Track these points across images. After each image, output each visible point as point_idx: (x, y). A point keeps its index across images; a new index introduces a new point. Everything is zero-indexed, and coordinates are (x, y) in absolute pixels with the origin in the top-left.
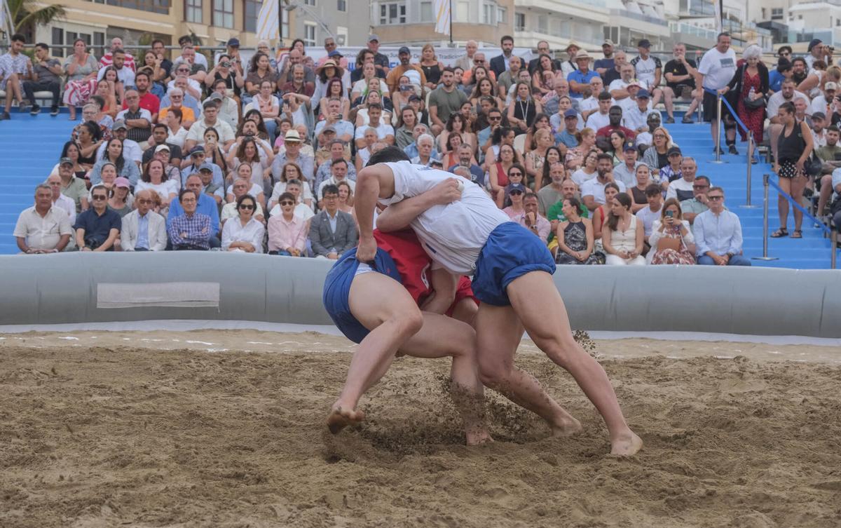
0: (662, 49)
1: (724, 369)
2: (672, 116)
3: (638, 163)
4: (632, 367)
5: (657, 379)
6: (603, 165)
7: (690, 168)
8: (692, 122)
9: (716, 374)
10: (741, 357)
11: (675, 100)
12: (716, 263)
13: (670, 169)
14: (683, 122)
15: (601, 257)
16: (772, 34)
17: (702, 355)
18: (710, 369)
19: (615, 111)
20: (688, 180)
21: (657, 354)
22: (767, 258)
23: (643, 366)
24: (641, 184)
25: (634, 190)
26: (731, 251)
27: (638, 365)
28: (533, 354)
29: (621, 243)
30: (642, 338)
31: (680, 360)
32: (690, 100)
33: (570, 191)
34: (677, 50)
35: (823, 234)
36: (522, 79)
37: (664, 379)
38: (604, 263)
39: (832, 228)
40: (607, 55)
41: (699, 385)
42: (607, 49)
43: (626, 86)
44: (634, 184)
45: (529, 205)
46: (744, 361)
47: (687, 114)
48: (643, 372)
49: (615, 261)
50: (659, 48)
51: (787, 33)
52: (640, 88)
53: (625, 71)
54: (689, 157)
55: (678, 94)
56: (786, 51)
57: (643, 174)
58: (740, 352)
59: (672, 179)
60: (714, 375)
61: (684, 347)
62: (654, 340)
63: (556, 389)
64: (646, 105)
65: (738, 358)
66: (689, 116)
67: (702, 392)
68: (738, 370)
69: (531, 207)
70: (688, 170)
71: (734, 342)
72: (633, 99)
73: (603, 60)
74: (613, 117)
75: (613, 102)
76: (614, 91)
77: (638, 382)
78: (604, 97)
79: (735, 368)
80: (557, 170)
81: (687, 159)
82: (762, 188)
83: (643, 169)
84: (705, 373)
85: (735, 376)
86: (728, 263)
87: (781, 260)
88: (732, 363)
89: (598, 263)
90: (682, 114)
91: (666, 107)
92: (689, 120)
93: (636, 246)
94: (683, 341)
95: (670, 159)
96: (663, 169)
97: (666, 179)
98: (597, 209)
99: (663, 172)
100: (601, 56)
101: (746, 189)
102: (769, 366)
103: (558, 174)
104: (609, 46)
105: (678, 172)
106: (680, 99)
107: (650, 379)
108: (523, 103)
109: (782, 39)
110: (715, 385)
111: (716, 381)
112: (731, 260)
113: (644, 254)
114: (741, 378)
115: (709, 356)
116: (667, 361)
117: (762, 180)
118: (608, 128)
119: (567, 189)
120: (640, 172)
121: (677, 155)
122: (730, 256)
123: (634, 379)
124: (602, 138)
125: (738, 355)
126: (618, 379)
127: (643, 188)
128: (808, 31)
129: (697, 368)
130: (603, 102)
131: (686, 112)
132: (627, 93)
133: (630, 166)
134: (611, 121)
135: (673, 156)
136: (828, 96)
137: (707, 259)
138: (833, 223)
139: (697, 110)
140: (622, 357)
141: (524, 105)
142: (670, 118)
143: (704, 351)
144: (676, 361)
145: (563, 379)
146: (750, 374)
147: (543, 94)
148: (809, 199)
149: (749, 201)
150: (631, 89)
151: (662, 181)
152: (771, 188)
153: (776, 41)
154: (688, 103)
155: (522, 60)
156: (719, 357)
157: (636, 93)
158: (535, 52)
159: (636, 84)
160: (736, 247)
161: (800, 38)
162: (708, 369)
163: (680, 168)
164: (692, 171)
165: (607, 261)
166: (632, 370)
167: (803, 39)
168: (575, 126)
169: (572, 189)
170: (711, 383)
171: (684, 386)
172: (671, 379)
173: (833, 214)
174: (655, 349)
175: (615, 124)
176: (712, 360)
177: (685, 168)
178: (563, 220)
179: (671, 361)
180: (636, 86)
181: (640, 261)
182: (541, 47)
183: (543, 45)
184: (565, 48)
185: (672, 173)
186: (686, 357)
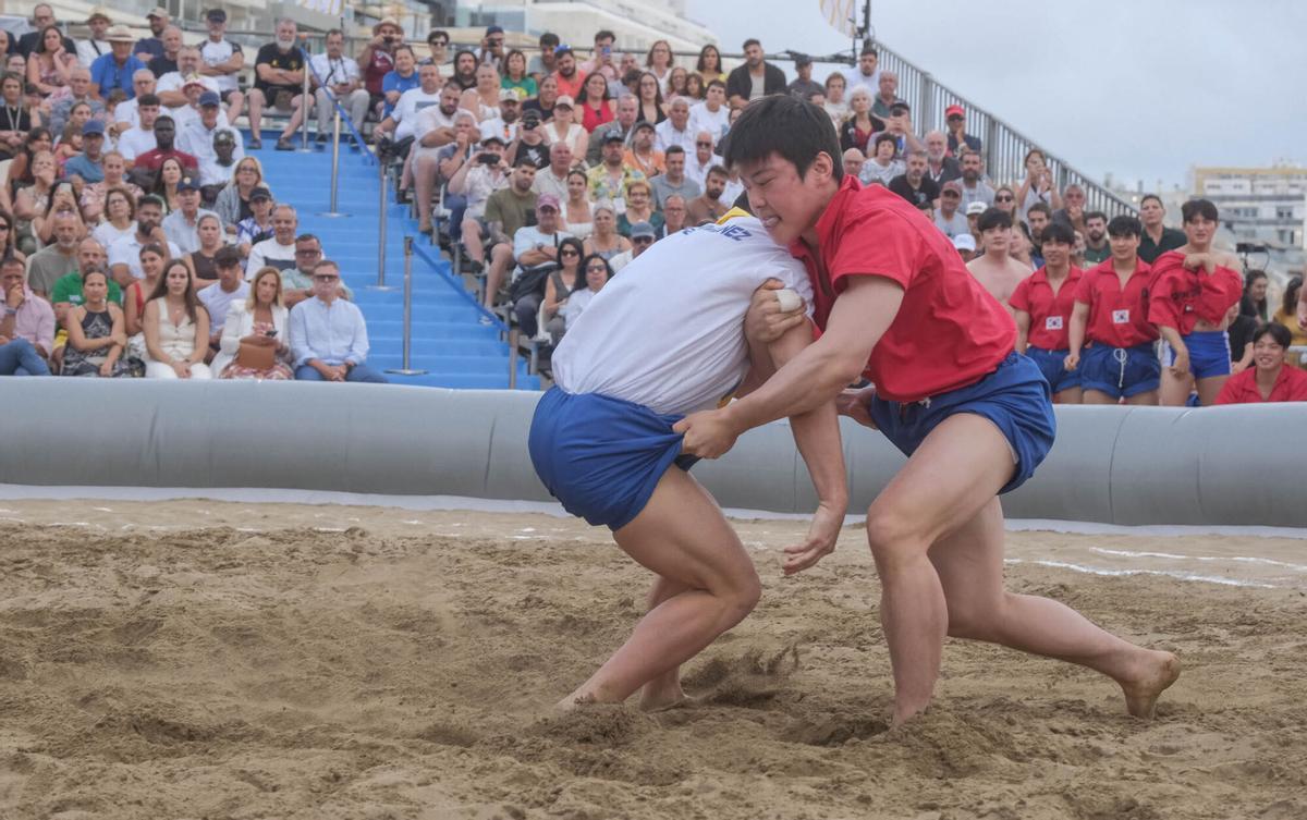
0: (253, 28)
1: (327, 548)
2: (257, 136)
3: (202, 212)
4: (177, 545)
5: (217, 565)
6: (148, 214)
7: (287, 222)
8: (290, 149)
9: (315, 556)
10: (356, 529)
11: (266, 111)
12: (323, 377)
13: (255, 223)
14: (278, 148)
15: (137, 367)
16: (431, 12)
17: (296, 526)
18: (305, 550)
19: (164, 124)
20: (284, 242)
21: (222, 525)
22: (409, 372)
23: (196, 543)
24: (207, 247)
25: (196, 257)
26: (353, 359)
27: (189, 542)
28: (16, 525)
29: (172, 343)
30: (200, 499)
31: (258, 534)
32: (289, 113)
33: (91, 259)
34: (284, 31)
35: (498, 335)
36: (11, 68)
37: (229, 564)
38: (143, 375)
39: (513, 324)
40: (157, 34)
41: (283, 574)
42: (155, 23)
43: (182, 83)
44: (195, 247)
45: (10, 277)
46: (362, 535)
47: (283, 136)
48: (196, 553)
49: (161, 373)
50: (248, 26)
51: (454, 10)
52: (205, 89)
53: (187, 58)
54: (285, 204)
55: (270, 102)
56: (442, 39)
57: (210, 231)
58: (357, 521)
59: (257, 239)
60: (309, 558)
61: (267, 513)
62: (220, 502)
63: (48, 582)
64: (214, 117)
65: (351, 531)
66: (288, 139)
67: (289, 585)
68: (350, 551)
69: (15, 281)
70: (283, 225)
71: (350, 506)
72: (194, 107)
73: (151, 40)
74: (161, 133)
75: (163, 111)
76: (166, 94)
77: (185, 570)
78: (149, 101)
79: (346, 546)
80: (66, 225)
81: (283, 208)
82: (402, 259)
83: (209, 222)
84: (296, 554)
85: (343, 559)
86: (347, 378)
87: (433, 375)
88: (341, 538)
89: (134, 376)
90: (275, 134)
91: (251, 125)
92: (287, 145)
93: (195, 348)
94: (267, 504)
95: (253, 207)
96: (243, 223)
97: (247, 238)
98: (131, 288)
99: (242, 228)
100: (148, 34)
101: (376, 259)
102: (399, 544)
103: (67, 233)
104: (158, 19)
105: (266, 228)
106: (272, 110)
107: (205, 564)
108: (11, 110)
109: (446, 22)
110: (310, 573)
111: (313, 566)
112: (351, 373)
113: (208, 361)
114: (353, 562)
115: (306, 527)
116: (237, 535)
117: (401, 246)
118: (154, 152)
119: (87, 255)
120: (206, 228)
121: (264, 200)
122: (350, 368)
123: (180, 565)
124: (142, 170)
125: (352, 525)
126: (153, 564)
127: (210, 254)
128: (487, 9)
129: (284, 547)
130: (146, 110)
131: (282, 132)
132: (182, 97)
133: (189, 215)
134: (159, 140)
135: (257, 201)
136: (506, 110)
137: (308, 371)
138: (514, 317)
139: (300, 129)
140: (163, 528)
141: (14, 114)
142: (255, 141)
143: (298, 520)
144: (251, 535)
145: (60, 564)
146: (368, 557)
147: (45, 95)
148: (478, 277)
149: (381, 280)
150: (189, 91)
151: (240, 242)
152: (416, 259)
153: (435, 22)
154: (289, 117)
155: (10, 36)
156: (321, 529)
157: (198, 96)
158: (31, 23)
159: (197, 81)
160: (360, 352)
161: (474, 20)
162: (301, 548)
163: (270, 222)
164: (290, 226)
165: (147, 373)
166: (177, 550)
167: (480, 21)
168: (98, 148)
169: (95, 255)
170: (305, 570)
171: (261, 575)
172: (240, 565)
173: (515, 303)
174: (219, 516)
175: (165, 146)
176: (312, 534)
177: (279, 222)
178: (79, 303)
179: (243, 536)
180: (197, 85)
181: (201, 372)
182: (41, 14)
183: (43, 12)
184: (85, 18)
185: (257, 229)
186: (269, 529)
